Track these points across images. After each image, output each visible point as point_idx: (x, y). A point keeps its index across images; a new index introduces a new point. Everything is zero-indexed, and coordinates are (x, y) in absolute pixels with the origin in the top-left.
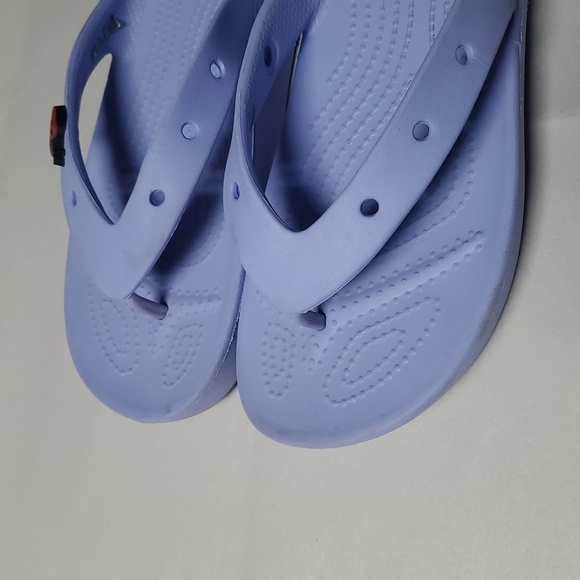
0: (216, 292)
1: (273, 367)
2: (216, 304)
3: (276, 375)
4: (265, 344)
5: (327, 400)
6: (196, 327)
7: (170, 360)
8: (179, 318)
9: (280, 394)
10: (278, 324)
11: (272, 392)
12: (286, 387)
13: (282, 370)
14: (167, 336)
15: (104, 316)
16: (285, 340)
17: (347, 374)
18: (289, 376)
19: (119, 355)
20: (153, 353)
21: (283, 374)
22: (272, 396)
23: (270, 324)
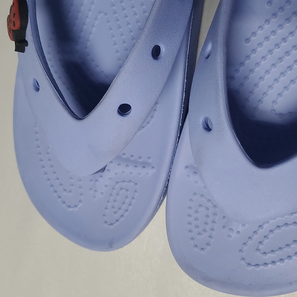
0: (150, 161)
1: (197, 227)
2: (150, 172)
3: (200, 234)
4: (190, 208)
5: (243, 262)
6: (132, 184)
7: (110, 205)
8: (116, 173)
9: (202, 249)
10: (202, 195)
11: (196, 246)
12: (208, 244)
13: (204, 231)
14: (106, 186)
15: (50, 160)
16: (207, 209)
17: (261, 247)
18: (210, 237)
19: (65, 193)
20: (95, 197)
21: (205, 234)
22: (196, 250)
23: (195, 194)
